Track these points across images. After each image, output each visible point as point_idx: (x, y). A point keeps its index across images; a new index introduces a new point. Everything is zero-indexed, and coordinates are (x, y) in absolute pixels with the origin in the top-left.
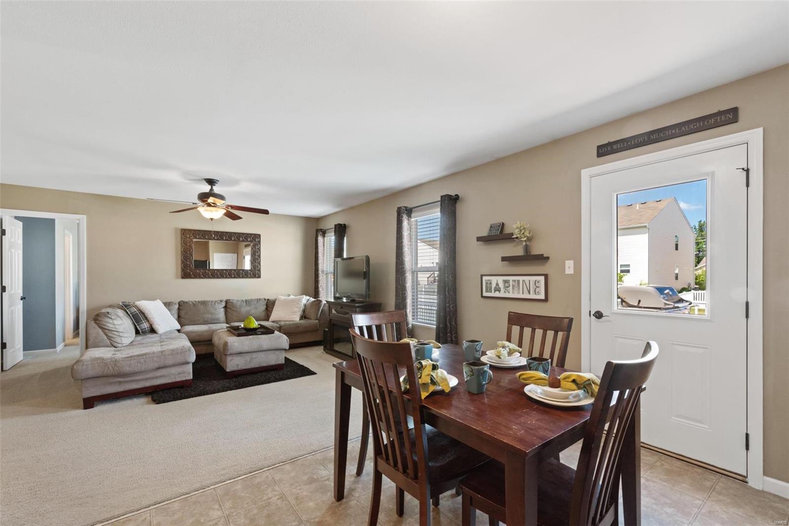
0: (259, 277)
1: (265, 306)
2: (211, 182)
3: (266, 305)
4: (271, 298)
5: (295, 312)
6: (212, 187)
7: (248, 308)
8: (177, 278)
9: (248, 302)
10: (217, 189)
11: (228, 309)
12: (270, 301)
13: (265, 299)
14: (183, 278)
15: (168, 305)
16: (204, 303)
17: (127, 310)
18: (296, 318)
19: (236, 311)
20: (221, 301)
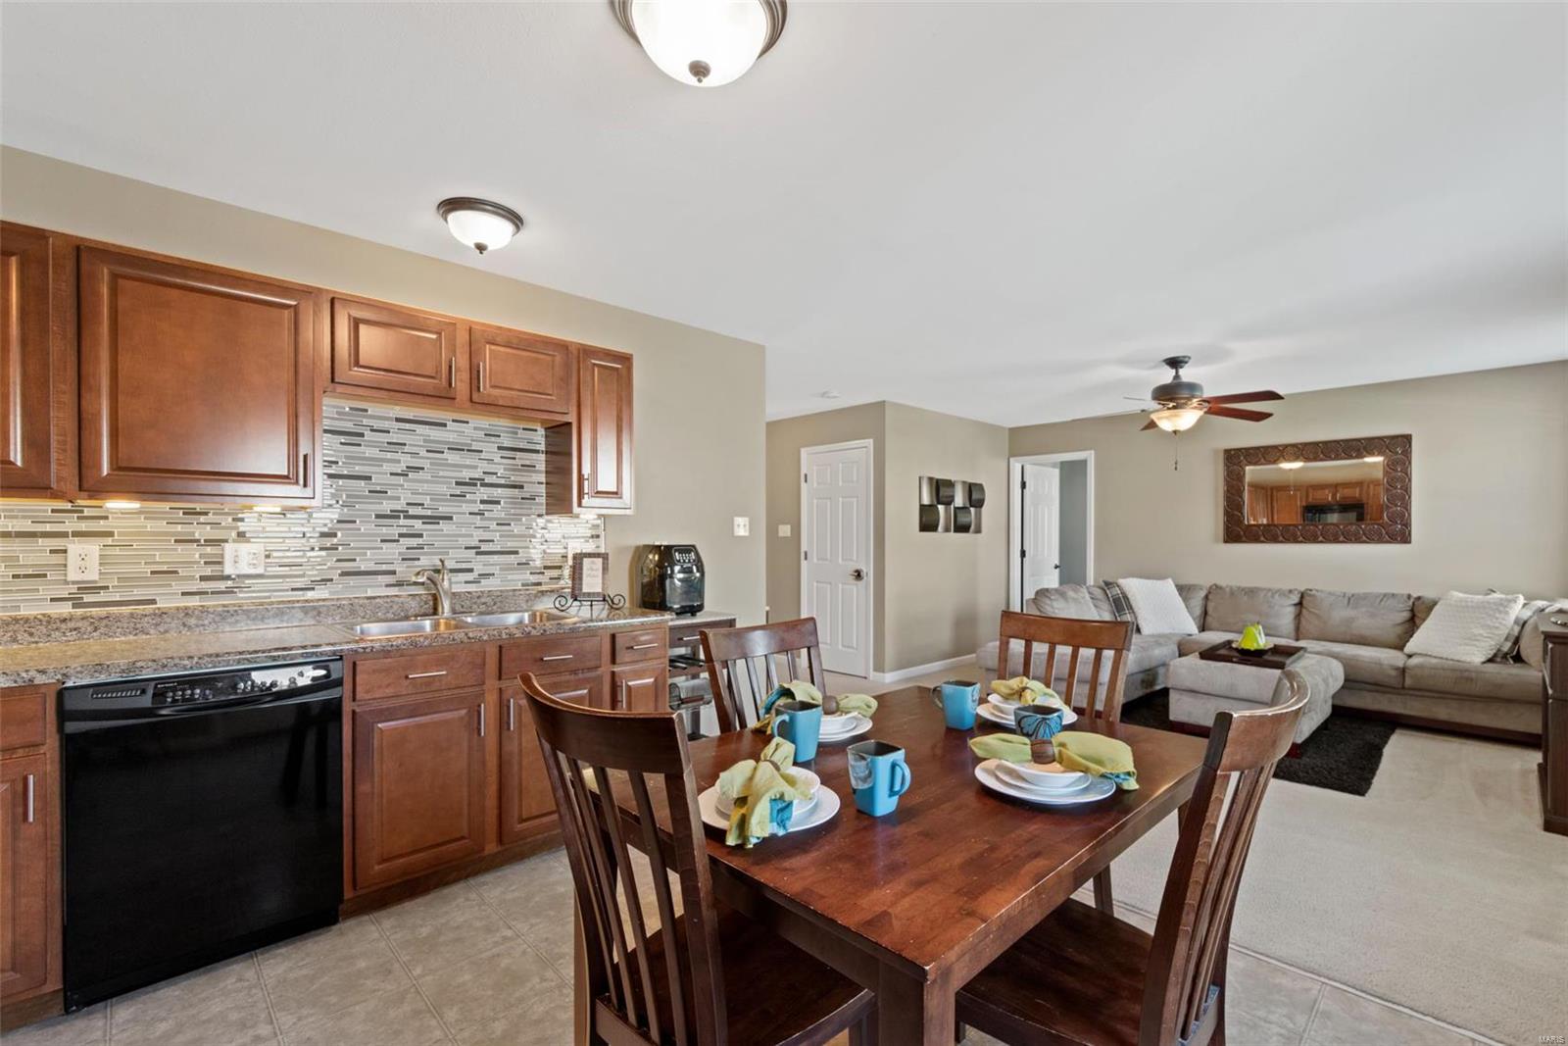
0: (1410, 542)
1: (1406, 615)
2: (1175, 363)
3: (1412, 610)
4: (1429, 594)
5: (1472, 639)
6: (1177, 372)
7: (1349, 613)
8: (1216, 541)
9: (1352, 600)
10: (1187, 374)
11: (1304, 611)
12: (1423, 603)
13: (1409, 596)
14: (1226, 542)
15: (1184, 590)
16: (1251, 592)
17: (1108, 592)
18: (1474, 655)
19: (1318, 616)
20: (1290, 591)
